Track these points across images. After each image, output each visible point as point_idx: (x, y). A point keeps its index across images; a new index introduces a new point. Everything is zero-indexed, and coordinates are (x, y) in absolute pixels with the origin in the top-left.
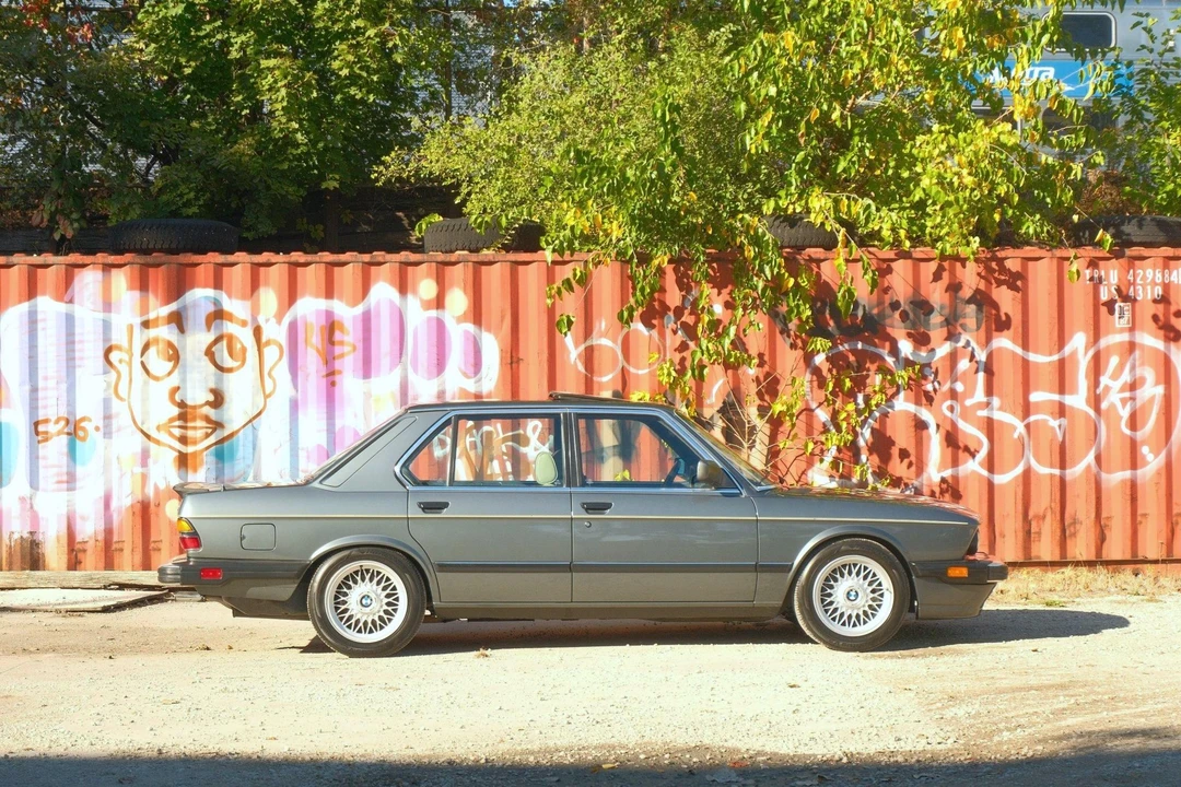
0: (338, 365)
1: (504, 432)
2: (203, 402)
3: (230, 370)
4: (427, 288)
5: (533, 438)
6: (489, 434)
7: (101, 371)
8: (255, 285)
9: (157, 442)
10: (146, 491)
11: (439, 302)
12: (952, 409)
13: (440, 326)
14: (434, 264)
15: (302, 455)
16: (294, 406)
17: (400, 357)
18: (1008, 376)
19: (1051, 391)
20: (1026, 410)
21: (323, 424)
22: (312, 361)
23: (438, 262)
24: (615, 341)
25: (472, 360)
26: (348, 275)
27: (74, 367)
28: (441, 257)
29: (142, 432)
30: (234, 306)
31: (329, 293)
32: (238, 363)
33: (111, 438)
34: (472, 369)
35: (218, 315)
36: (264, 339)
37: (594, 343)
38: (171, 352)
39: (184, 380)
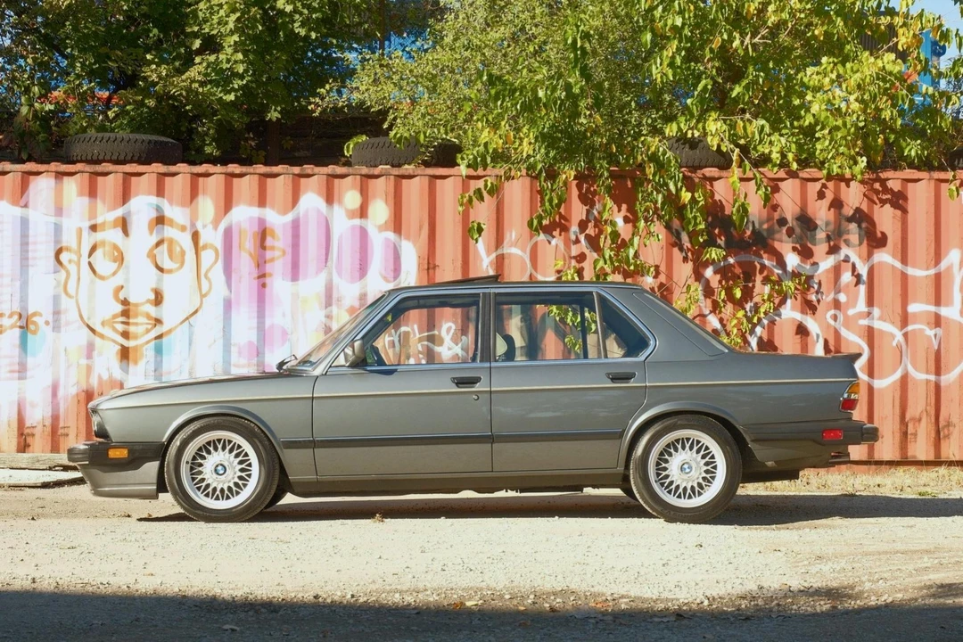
0: (268, 268)
1: (420, 333)
2: (144, 300)
3: (170, 271)
4: (352, 198)
5: (447, 338)
6: (407, 333)
7: (52, 269)
8: (194, 193)
9: (102, 336)
10: (91, 381)
11: (363, 212)
12: (835, 318)
13: (363, 233)
14: (358, 177)
15: (234, 350)
16: (228, 305)
17: (326, 262)
18: (888, 289)
19: (928, 303)
20: (905, 320)
21: (254, 322)
22: (244, 264)
23: (361, 175)
24: (524, 250)
25: (392, 267)
26: (280, 185)
27: (28, 266)
28: (365, 170)
29: (88, 326)
30: (174, 212)
31: (262, 202)
32: (178, 265)
33: (59, 331)
34: (392, 274)
35: (160, 220)
36: (201, 243)
37: (505, 252)
38: (116, 254)
39: (127, 280)
